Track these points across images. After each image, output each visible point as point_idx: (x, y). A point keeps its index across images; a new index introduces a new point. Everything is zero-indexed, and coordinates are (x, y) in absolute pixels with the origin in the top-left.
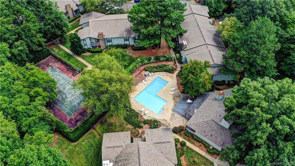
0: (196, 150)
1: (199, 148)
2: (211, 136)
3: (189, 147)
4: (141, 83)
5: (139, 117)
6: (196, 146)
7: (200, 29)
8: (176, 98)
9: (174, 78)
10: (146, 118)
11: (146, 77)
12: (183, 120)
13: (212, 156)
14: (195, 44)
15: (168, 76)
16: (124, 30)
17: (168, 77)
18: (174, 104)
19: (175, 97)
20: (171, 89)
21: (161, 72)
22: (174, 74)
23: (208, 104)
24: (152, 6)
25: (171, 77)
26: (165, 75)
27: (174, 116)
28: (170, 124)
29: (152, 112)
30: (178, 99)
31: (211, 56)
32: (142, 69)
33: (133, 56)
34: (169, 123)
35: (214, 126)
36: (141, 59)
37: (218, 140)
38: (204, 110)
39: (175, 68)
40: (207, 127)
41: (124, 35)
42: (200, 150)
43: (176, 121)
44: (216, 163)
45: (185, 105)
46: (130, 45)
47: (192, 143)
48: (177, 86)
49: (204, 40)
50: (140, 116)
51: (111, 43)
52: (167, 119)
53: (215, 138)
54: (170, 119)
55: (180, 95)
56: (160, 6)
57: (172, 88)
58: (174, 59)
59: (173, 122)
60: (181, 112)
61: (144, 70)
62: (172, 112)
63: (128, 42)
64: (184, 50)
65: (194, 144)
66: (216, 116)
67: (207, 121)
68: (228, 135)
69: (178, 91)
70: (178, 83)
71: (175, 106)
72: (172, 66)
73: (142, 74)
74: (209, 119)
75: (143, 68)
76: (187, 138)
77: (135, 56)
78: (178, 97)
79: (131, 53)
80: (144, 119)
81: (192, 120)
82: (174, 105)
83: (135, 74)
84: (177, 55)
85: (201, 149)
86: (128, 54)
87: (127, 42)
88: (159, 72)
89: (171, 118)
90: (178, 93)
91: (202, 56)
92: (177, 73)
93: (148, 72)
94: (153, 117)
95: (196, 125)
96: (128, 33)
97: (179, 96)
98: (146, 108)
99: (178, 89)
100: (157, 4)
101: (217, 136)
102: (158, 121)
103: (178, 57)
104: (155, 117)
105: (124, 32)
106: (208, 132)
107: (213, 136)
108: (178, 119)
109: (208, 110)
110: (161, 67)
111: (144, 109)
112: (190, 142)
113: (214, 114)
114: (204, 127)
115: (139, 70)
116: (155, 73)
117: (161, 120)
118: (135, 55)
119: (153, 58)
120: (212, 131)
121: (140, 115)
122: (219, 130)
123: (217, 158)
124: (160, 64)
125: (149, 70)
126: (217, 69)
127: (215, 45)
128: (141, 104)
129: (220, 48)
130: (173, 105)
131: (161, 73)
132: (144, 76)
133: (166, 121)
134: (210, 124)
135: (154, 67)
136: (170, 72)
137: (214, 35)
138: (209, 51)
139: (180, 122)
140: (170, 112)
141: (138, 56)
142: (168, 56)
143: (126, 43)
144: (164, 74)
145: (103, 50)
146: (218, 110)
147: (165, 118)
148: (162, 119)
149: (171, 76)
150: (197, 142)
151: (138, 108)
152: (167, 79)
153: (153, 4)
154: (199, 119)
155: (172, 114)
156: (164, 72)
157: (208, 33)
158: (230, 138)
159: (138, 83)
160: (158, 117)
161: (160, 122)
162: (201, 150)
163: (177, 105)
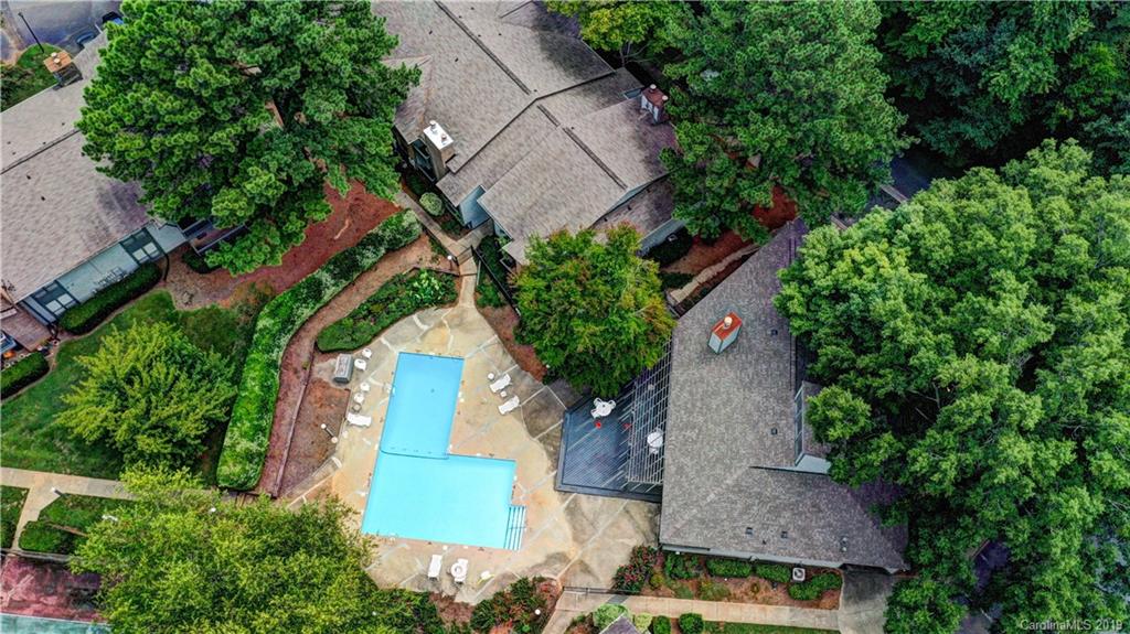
0: (751, 620)
1: (756, 600)
2: (784, 534)
3: (718, 623)
4: (345, 434)
5: (443, 610)
6: (743, 601)
7: (464, 29)
8: (540, 422)
9: (471, 324)
10: (470, 598)
11: (348, 386)
12: (628, 512)
13: (818, 606)
14: (483, 119)
15: (441, 325)
16: (97, 207)
17: (447, 331)
18: (550, 455)
19: (532, 418)
20: (495, 387)
21: (400, 322)
22: (460, 303)
23: (691, 393)
24: (207, 64)
25: (460, 324)
26: (425, 328)
27: (583, 514)
28: (587, 560)
29: (481, 549)
30: (548, 421)
31: (596, 160)
32: (304, 358)
33: (222, 305)
34: (581, 562)
35: (774, 488)
36: (273, 314)
37: (818, 537)
38: (693, 428)
39: (451, 269)
40: (748, 507)
41: (112, 230)
42: (764, 609)
43: (600, 532)
44: (845, 624)
45: (595, 435)
46: (167, 251)
47: (720, 596)
48: (510, 358)
49: (517, 81)
50: (442, 605)
51: (65, 299)
52: (560, 550)
53: (803, 535)
54: (575, 539)
55: (546, 396)
56: (250, 43)
57: (492, 381)
58: (424, 229)
59: (590, 546)
60: (596, 477)
61: (316, 355)
62: (563, 501)
63: (151, 248)
64: (448, 170)
65: (729, 597)
66: (761, 440)
67: (737, 484)
68: (844, 498)
69: (528, 379)
70: (505, 341)
71: (557, 460)
72: (434, 266)
73: (320, 380)
74: (739, 472)
75: (305, 346)
76: (689, 586)
77: (231, 300)
78: (544, 413)
79: (200, 294)
80: (466, 606)
81: (674, 504)
82: (550, 463)
83: (291, 398)
84: (428, 201)
85: (767, 601)
86: (187, 308)
87: (146, 248)
88: (393, 328)
89: (574, 528)
90: (534, 390)
91: (553, 171)
92: (471, 289)
93: (344, 358)
94: (499, 572)
95: (702, 521)
96: (124, 208)
97: (545, 406)
98: (445, 548)
99: (522, 369)
100: (227, 43)
101: (803, 524)
102: (530, 579)
103: (436, 213)
104: (509, 569)
105: (104, 218)
106: (765, 526)
107: (793, 534)
108: (603, 523)
109: (711, 426)
110: (389, 299)
111: (440, 557)
112: (706, 598)
113: (744, 433)
114: (735, 514)
115: (296, 372)
116: (374, 344)
117: (540, 565)
118: (225, 298)
119: (325, 277)
120: (776, 511)
121: (442, 600)
122: (800, 494)
123: (838, 599)
124: (372, 284)
125: (340, 344)
126: (644, 209)
127: (575, 84)
128: (408, 541)
129: (596, 84)
130: (546, 462)
131: (402, 327)
132: (333, 385)
133: (561, 558)
134: (756, 489)
135: (353, 316)
136: (440, 303)
137: (534, 28)
138: (569, 132)
139: (619, 528)
140: (556, 504)
141: (243, 296)
142: (388, 233)
143: (140, 255)
144: (418, 322)
145: (46, 352)
146: (749, 406)
147: (554, 549)
148: (540, 559)
149: (456, 321)
150: (734, 579)
151: (410, 568)
152: (449, 346)
153: (205, 50)
154: (698, 488)
155: (568, 508)
156: (411, 314)
157: (509, 30)
158: (859, 507)
159: (334, 440)
160: (521, 564)
161: (542, 579)
162: (768, 603)
163: (562, 450)
